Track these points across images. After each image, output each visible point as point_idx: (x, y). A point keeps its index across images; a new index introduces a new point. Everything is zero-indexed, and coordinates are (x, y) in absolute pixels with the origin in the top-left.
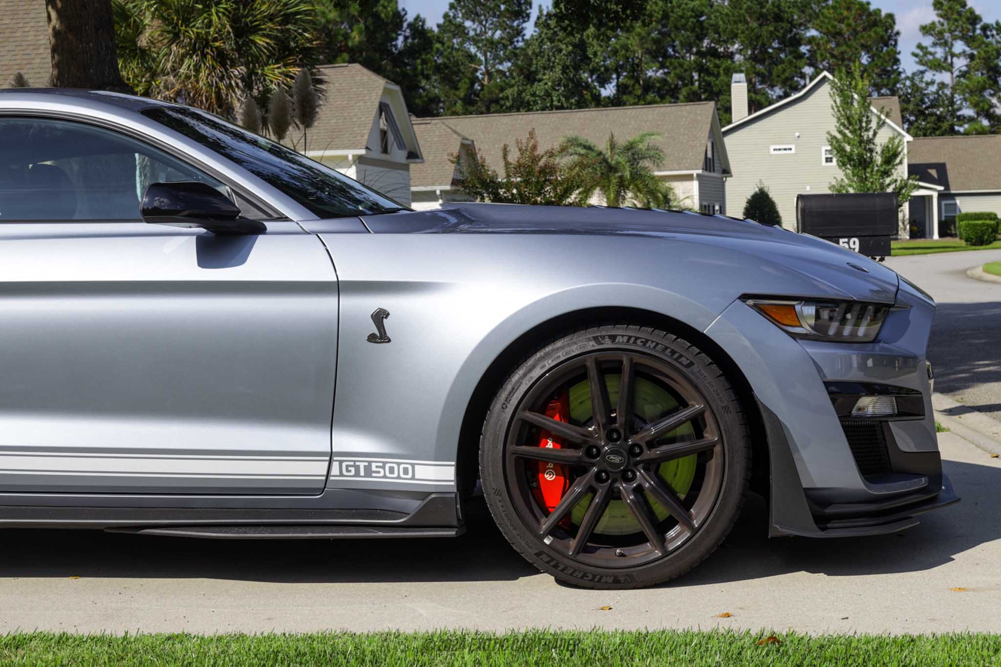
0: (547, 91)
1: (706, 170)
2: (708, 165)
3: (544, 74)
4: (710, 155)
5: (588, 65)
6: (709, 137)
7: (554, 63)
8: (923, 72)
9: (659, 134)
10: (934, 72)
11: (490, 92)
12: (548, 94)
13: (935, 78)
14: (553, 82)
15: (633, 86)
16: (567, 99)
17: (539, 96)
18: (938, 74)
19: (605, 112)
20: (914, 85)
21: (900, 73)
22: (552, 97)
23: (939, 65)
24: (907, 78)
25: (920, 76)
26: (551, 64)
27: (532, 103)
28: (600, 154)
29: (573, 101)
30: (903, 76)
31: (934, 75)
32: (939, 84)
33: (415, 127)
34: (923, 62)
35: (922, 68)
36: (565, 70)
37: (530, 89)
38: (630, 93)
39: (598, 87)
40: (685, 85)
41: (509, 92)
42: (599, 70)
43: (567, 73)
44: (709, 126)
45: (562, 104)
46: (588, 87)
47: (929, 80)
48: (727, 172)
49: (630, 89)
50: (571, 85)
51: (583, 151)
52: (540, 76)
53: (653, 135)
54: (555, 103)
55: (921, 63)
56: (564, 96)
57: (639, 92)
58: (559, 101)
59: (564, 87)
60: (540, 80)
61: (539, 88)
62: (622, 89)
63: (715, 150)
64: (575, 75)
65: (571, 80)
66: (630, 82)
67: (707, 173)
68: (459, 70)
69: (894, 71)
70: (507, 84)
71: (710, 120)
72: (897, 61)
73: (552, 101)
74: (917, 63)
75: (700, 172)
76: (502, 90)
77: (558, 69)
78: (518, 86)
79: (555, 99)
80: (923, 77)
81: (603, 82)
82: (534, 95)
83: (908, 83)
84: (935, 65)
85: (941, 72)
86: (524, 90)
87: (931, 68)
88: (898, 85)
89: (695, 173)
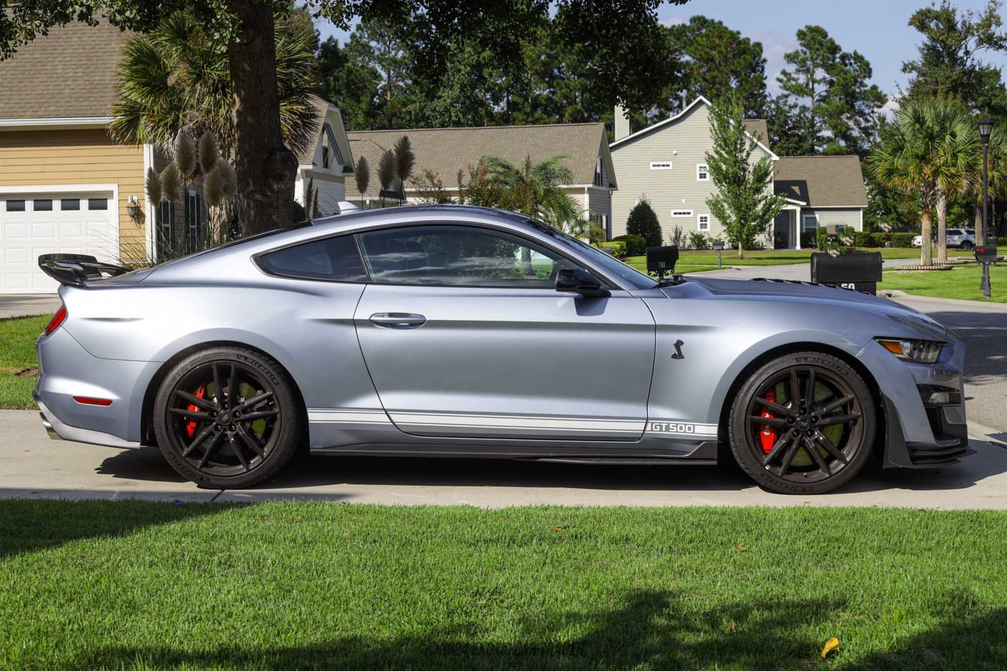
0: (446, 107)
1: (596, 184)
2: (598, 179)
3: (444, 92)
4: (598, 171)
5: (484, 84)
6: (599, 155)
7: (452, 82)
8: (786, 96)
9: (570, 157)
10: (797, 97)
11: (393, 107)
12: (447, 110)
13: (797, 102)
14: (452, 99)
15: (523, 104)
16: (464, 115)
17: (438, 112)
18: (800, 98)
19: (505, 130)
20: (778, 107)
21: (765, 97)
22: (450, 113)
23: (802, 90)
24: (772, 101)
25: (784, 100)
26: (451, 83)
27: (431, 117)
28: (517, 173)
29: (470, 117)
30: (768, 99)
31: (797, 99)
32: (801, 107)
33: (352, 144)
34: (787, 87)
35: (786, 92)
36: (462, 89)
37: (431, 105)
38: (519, 110)
39: (492, 105)
40: (570, 104)
41: (411, 107)
42: (494, 89)
43: (464, 92)
44: (599, 144)
45: (459, 119)
46: (482, 104)
47: (792, 104)
48: (613, 186)
49: (520, 106)
50: (467, 102)
51: (501, 170)
52: (440, 94)
53: (564, 157)
54: (454, 118)
55: (785, 87)
56: (461, 112)
57: (528, 109)
58: (457, 116)
59: (462, 104)
60: (440, 97)
61: (439, 105)
62: (512, 106)
63: (603, 166)
64: (472, 94)
65: (468, 98)
66: (520, 100)
67: (596, 187)
68: (365, 86)
69: (761, 95)
70: (409, 100)
71: (600, 139)
72: (763, 86)
73: (450, 117)
74: (781, 87)
75: (591, 186)
76: (404, 105)
77: (457, 88)
78: (420, 102)
79: (453, 114)
80: (787, 101)
81: (496, 100)
82: (434, 110)
83: (773, 106)
84: (798, 90)
85: (803, 96)
86: (425, 106)
87: (794, 93)
88: (764, 108)
89: (586, 186)
